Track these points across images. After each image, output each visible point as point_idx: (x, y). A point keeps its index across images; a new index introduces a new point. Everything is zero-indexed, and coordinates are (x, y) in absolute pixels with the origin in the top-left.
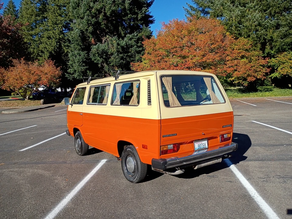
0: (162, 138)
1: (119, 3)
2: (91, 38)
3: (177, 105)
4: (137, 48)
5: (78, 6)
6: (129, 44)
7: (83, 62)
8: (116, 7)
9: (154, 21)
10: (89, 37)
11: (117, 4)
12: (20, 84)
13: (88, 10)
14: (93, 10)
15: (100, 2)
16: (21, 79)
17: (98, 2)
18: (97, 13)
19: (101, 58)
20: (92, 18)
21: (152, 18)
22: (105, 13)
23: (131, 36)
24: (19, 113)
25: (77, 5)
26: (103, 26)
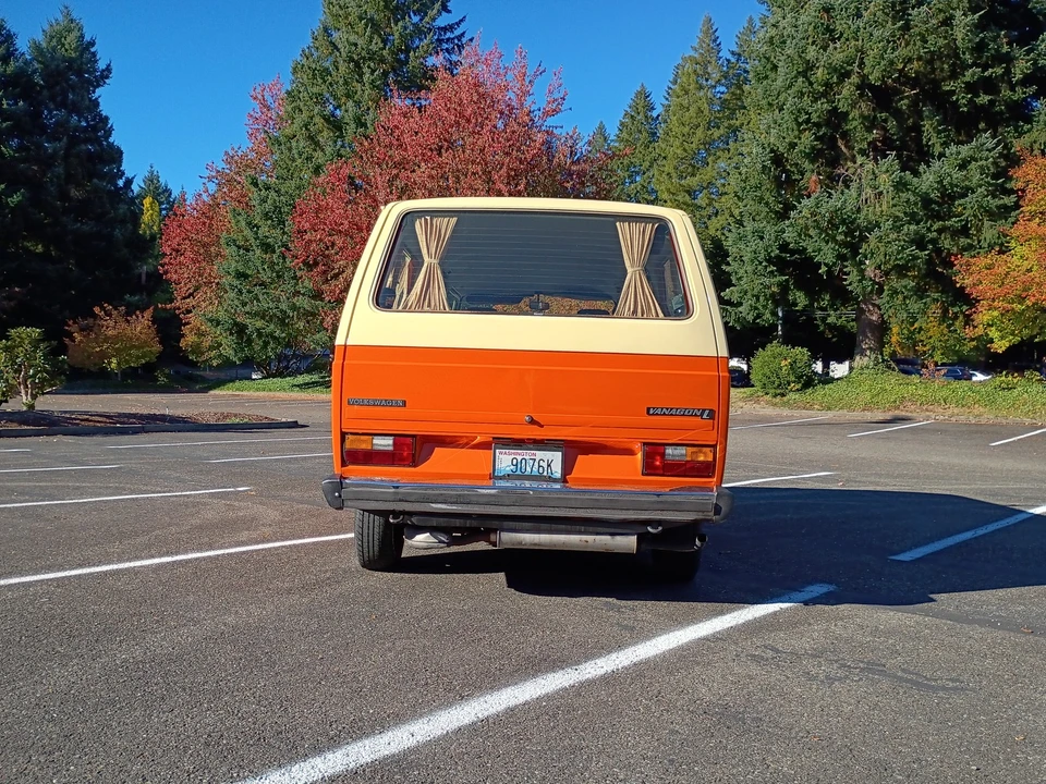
0: (346, 407)
2: (807, 175)
4: (987, 196)
5: (775, 68)
6: (951, 184)
7: (770, 261)
8: (915, 44)
10: (801, 172)
11: (920, 34)
15: (847, 40)
17: (839, 39)
18: (835, 79)
19: (827, 242)
20: (816, 100)
22: (864, 78)
23: (965, 150)
25: (769, 66)
26: (855, 123)
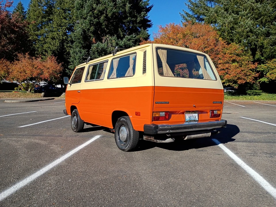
0: (155, 105)
1: (120, 6)
2: (92, 37)
3: (170, 76)
6: (127, 44)
7: (84, 59)
8: (117, 9)
9: (152, 25)
10: (90, 37)
11: (119, 7)
12: (23, 77)
13: (91, 11)
14: (96, 11)
15: (102, 4)
16: (25, 72)
17: (101, 4)
18: (100, 14)
20: (95, 18)
21: (150, 23)
22: (107, 15)
23: (129, 37)
24: (21, 102)
25: (81, 6)
26: (104, 26)
